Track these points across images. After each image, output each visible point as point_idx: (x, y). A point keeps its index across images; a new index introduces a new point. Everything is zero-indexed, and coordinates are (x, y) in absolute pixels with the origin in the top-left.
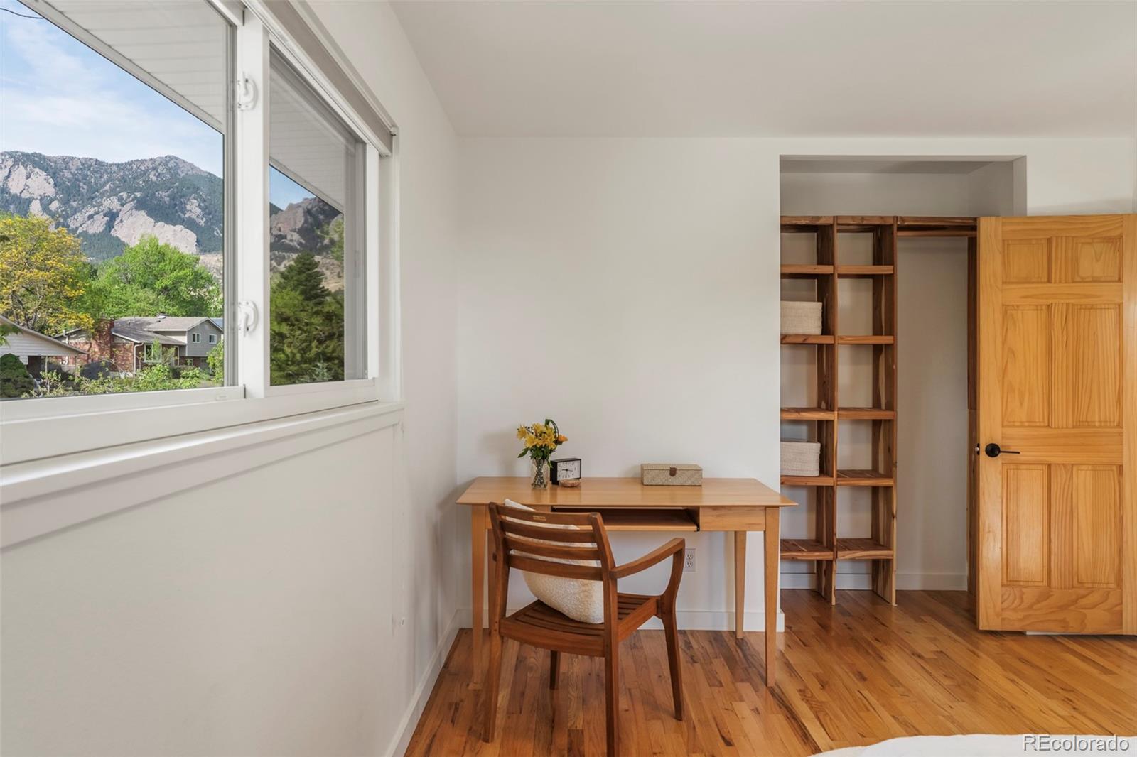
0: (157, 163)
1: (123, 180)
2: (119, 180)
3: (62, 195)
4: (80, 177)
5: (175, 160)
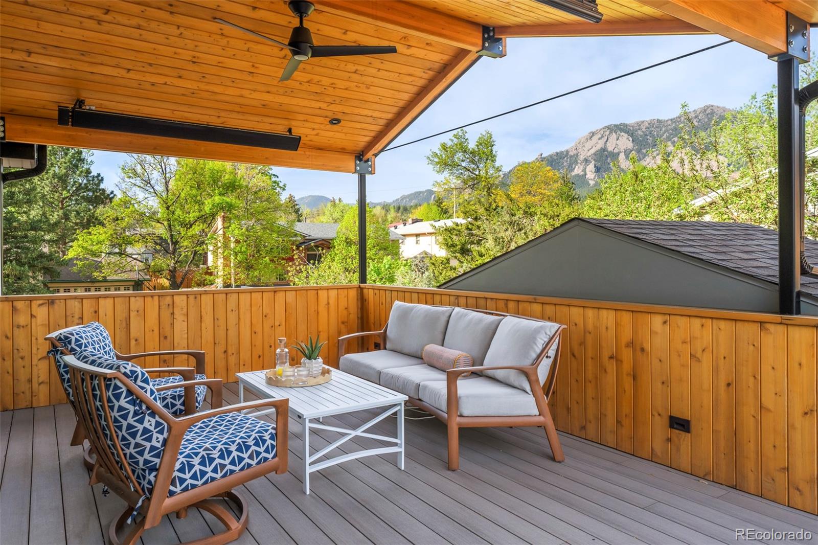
0: (698, 113)
1: (675, 129)
2: (672, 130)
3: (637, 147)
4: (648, 133)
5: (711, 108)
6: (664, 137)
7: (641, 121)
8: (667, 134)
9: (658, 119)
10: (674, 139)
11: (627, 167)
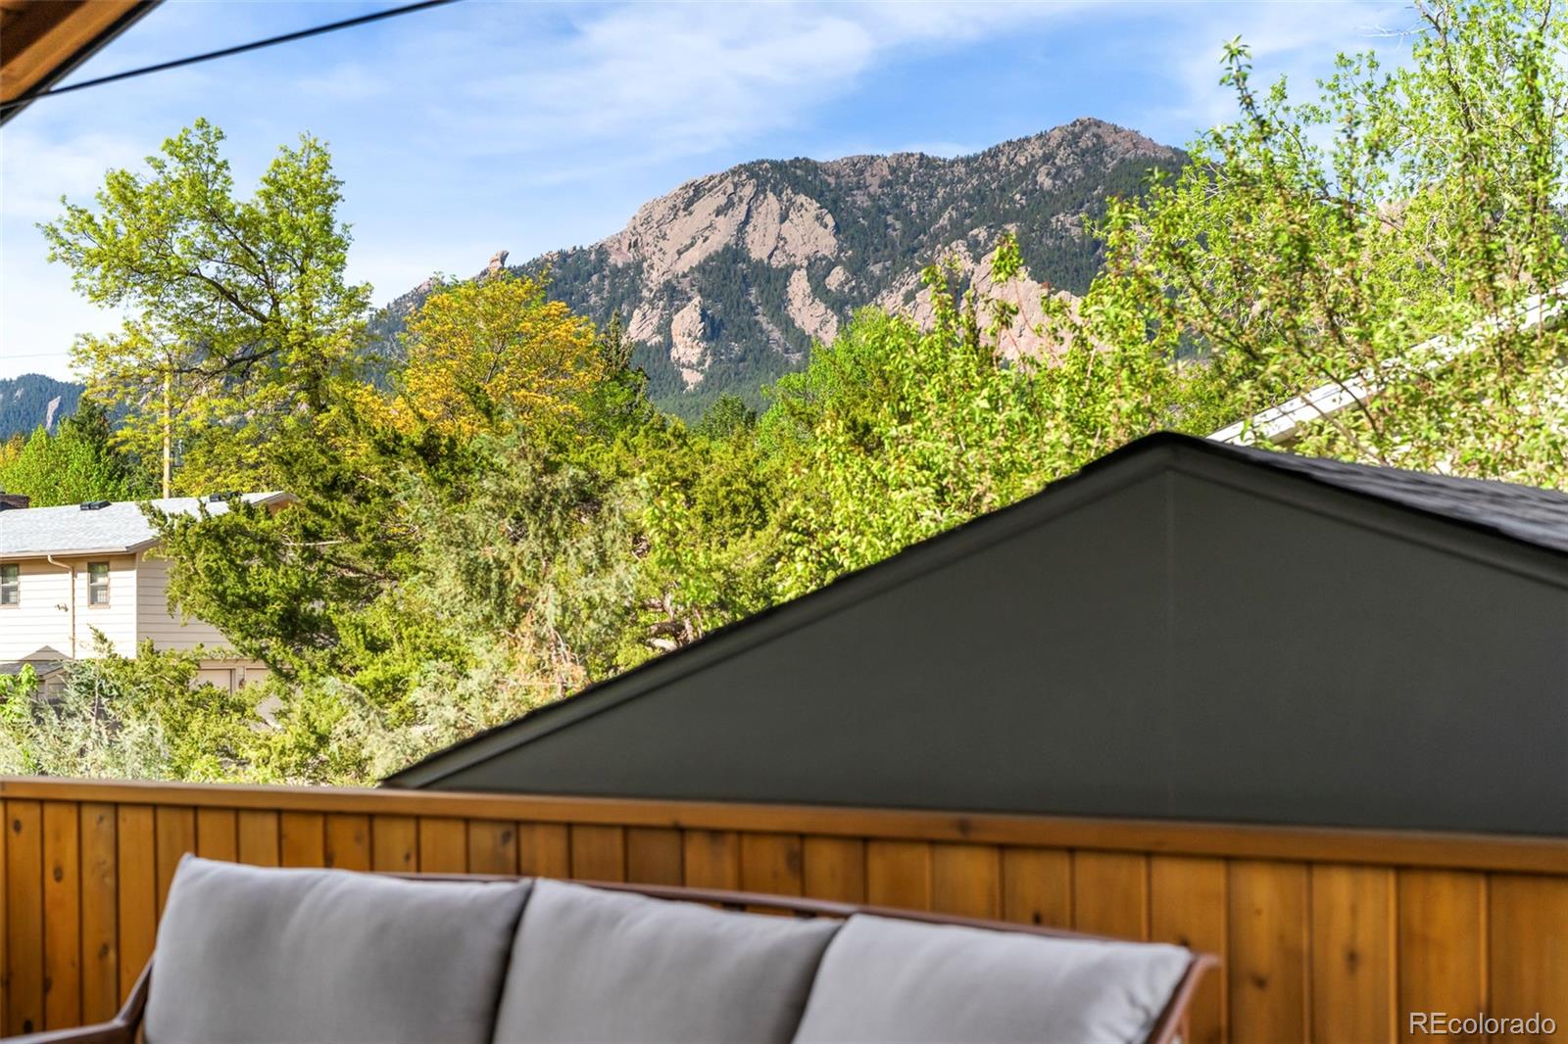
0: (1053, 143)
1: (979, 196)
2: (970, 198)
3: (850, 252)
4: (887, 202)
5: (1094, 129)
6: (944, 221)
7: (865, 159)
8: (954, 213)
9: (922, 155)
10: (975, 232)
11: (817, 326)
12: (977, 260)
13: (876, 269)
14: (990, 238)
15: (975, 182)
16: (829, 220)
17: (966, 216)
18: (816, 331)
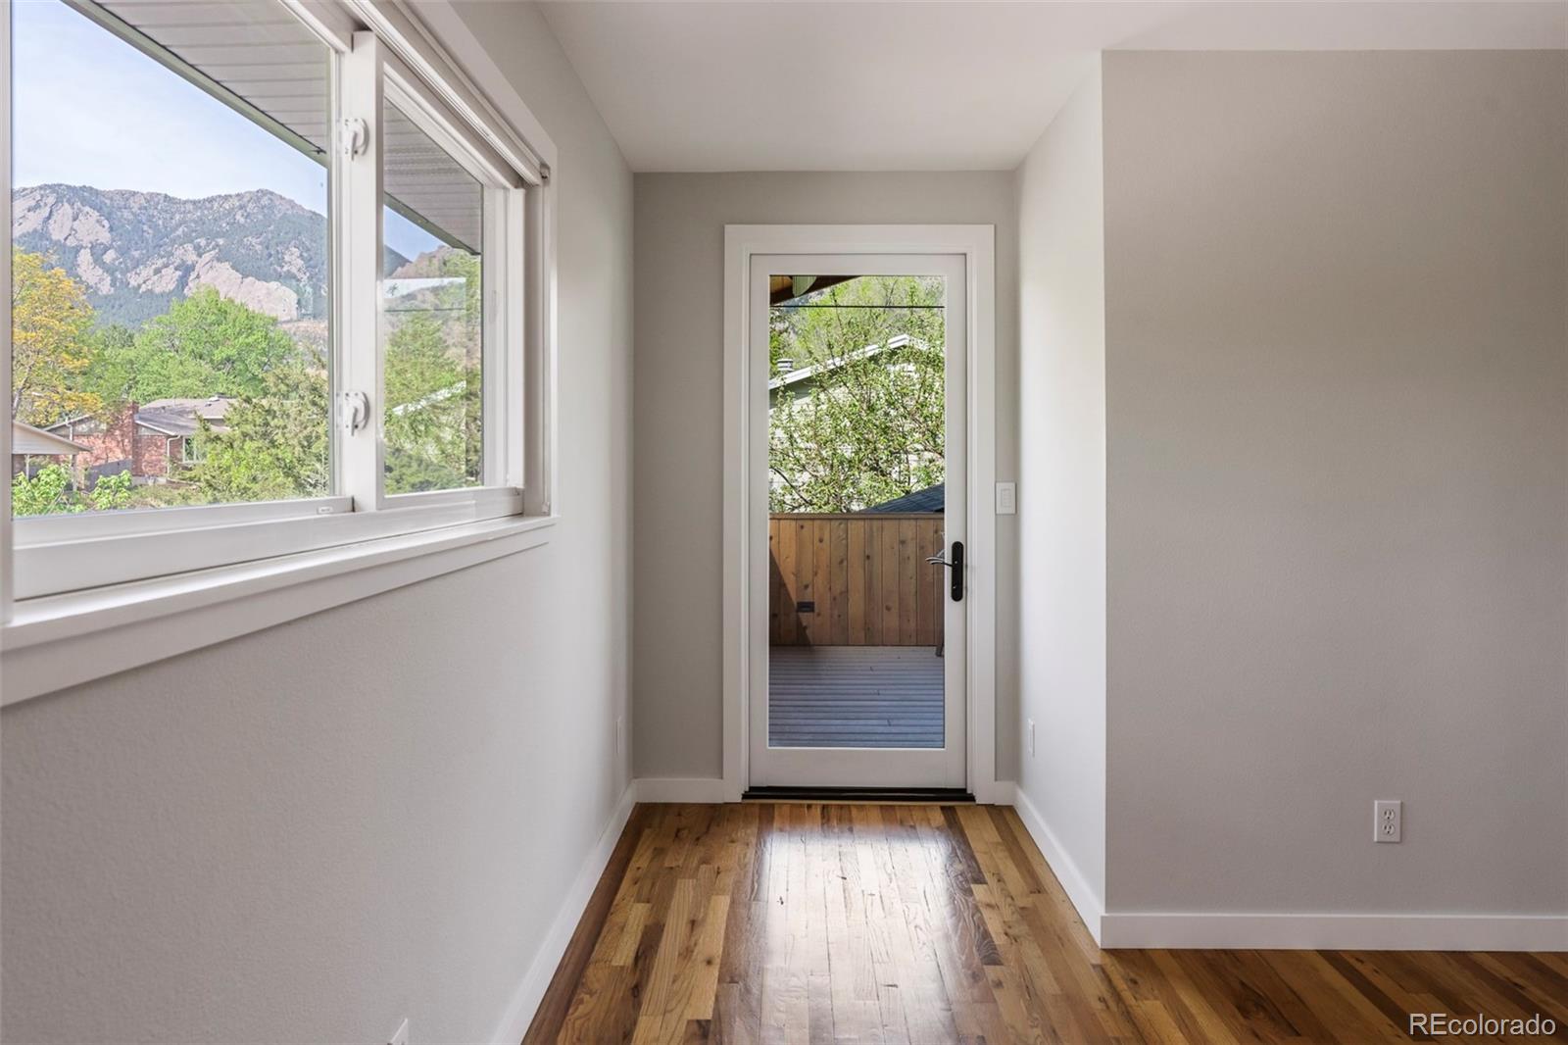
0: (245, 200)
1: (201, 221)
2: (196, 222)
3: (119, 243)
4: (144, 218)
5: (269, 196)
6: (180, 232)
7: (130, 192)
8: (186, 229)
9: (166, 196)
10: (199, 240)
11: (97, 281)
12: (200, 255)
13: (136, 254)
14: (208, 245)
15: (199, 214)
16: (106, 223)
17: (193, 231)
18: (96, 284)
